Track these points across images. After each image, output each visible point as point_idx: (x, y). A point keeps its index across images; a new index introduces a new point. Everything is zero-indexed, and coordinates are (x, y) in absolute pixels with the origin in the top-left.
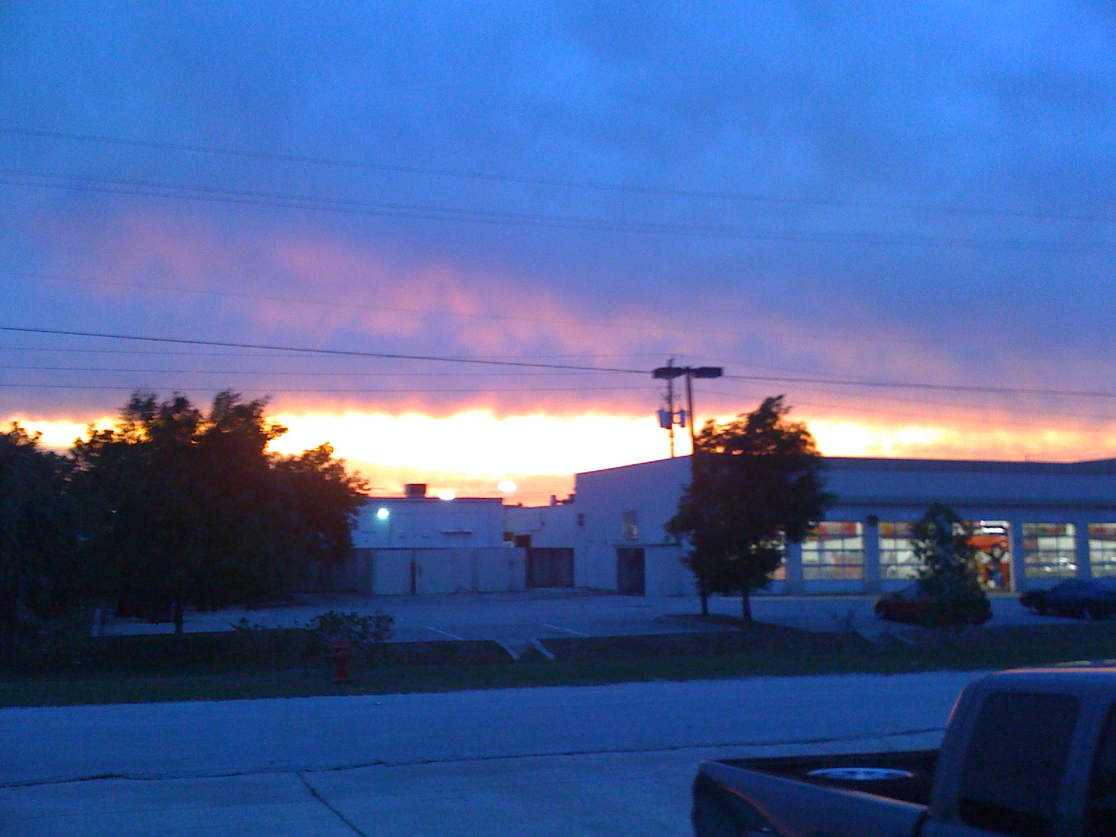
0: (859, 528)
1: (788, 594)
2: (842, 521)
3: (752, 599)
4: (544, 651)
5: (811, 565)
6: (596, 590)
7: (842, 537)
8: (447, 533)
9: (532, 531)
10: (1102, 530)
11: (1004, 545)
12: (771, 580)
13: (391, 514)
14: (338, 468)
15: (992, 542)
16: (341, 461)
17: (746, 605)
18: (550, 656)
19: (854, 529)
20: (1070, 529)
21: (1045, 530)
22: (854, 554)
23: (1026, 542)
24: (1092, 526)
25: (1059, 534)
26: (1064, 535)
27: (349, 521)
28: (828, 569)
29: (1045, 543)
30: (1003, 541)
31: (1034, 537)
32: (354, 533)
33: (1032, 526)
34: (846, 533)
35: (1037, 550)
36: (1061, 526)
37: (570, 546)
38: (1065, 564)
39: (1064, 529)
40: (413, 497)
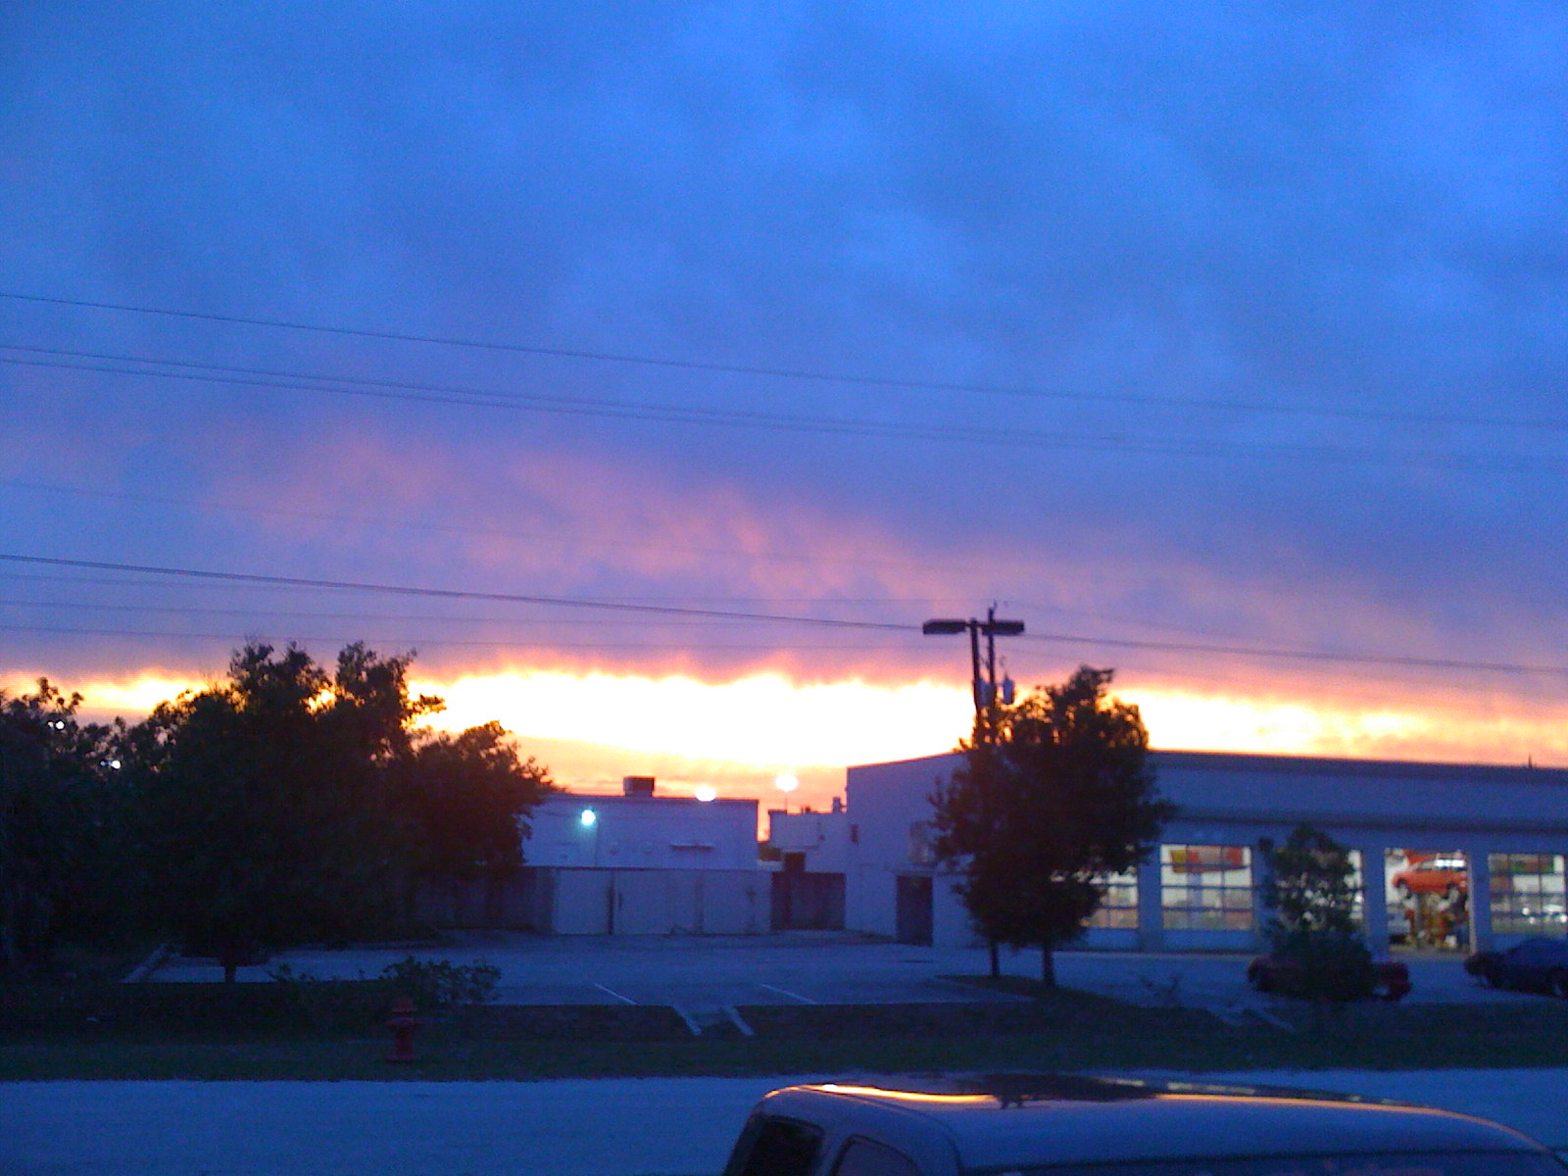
0: (1247, 855)
1: (1140, 949)
2: (1222, 846)
3: (1056, 955)
4: (739, 1023)
5: (1178, 908)
6: (871, 935)
7: (1222, 867)
8: (681, 848)
9: (808, 848)
11: (1463, 884)
12: (1084, 929)
13: (598, 820)
14: (509, 756)
15: (1448, 880)
16: (515, 745)
17: (1048, 962)
18: (747, 1030)
19: (1240, 857)
20: (1559, 863)
21: (1521, 864)
22: (1239, 893)
23: (1495, 883)
25: (1543, 869)
26: (1552, 872)
28: (1212, 914)
29: (1523, 883)
30: (1462, 879)
31: (1507, 874)
32: (526, 844)
33: (1503, 858)
34: (1228, 863)
35: (1514, 894)
36: (1544, 859)
37: (842, 871)
38: (1556, 914)
39: (1552, 864)
40: (633, 795)
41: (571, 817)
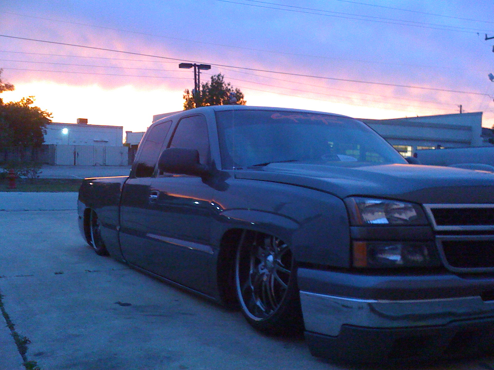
8: (96, 141)
13: (68, 132)
27: (42, 131)
40: (80, 124)
41: (59, 130)
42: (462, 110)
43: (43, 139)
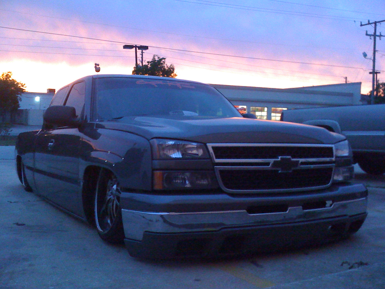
10: (276, 110)
13: (40, 99)
20: (266, 109)
21: (257, 109)
24: (273, 108)
26: (264, 111)
27: (18, 98)
29: (258, 113)
31: (255, 111)
33: (254, 108)
36: (263, 108)
40: (50, 93)
41: (33, 98)
42: (347, 81)
43: (19, 105)
